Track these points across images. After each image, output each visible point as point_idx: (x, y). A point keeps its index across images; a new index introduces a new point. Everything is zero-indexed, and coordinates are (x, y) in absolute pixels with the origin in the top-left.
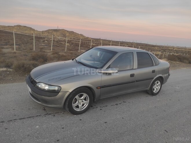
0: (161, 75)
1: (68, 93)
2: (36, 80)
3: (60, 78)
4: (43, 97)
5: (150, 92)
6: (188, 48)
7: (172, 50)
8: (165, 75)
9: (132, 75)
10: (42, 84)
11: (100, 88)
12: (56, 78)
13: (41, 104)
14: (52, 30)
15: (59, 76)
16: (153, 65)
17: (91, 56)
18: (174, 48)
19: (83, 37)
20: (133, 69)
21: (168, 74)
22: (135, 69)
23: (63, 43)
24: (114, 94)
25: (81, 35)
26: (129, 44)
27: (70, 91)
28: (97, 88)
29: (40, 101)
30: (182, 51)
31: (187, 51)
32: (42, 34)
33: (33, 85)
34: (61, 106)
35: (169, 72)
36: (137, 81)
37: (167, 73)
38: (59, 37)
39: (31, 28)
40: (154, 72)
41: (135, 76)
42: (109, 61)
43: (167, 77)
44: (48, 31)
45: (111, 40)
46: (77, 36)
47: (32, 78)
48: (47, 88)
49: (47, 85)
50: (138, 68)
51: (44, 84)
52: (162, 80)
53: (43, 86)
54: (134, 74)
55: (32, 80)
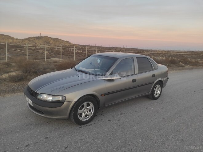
0: (160, 79)
1: (73, 103)
2: (37, 91)
3: (63, 87)
4: (48, 108)
5: (152, 97)
6: (178, 51)
7: (161, 54)
8: (165, 79)
9: (134, 81)
10: (44, 95)
11: (105, 95)
12: (60, 88)
13: (45, 116)
14: (33, 37)
15: (63, 86)
16: (152, 70)
17: (91, 63)
18: (162, 52)
19: (69, 44)
20: (134, 74)
21: (167, 78)
22: (137, 74)
23: (41, 51)
24: (118, 101)
25: (67, 42)
26: (117, 49)
27: (76, 100)
28: (101, 96)
29: (43, 113)
30: (170, 54)
31: (175, 54)
32: (22, 42)
33: (34, 97)
34: (66, 116)
35: (167, 75)
36: (139, 86)
37: (165, 77)
38: (41, 45)
39: (9, 36)
40: (154, 76)
41: (136, 81)
42: (111, 67)
43: (166, 81)
44: (29, 39)
45: (101, 46)
46: (63, 43)
47: (32, 90)
48: (50, 98)
49: (51, 96)
50: (139, 73)
51: (47, 95)
52: (161, 84)
53: (46, 97)
54: (136, 79)
55: (32, 92)
